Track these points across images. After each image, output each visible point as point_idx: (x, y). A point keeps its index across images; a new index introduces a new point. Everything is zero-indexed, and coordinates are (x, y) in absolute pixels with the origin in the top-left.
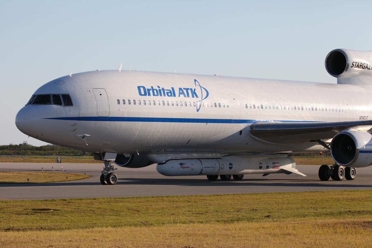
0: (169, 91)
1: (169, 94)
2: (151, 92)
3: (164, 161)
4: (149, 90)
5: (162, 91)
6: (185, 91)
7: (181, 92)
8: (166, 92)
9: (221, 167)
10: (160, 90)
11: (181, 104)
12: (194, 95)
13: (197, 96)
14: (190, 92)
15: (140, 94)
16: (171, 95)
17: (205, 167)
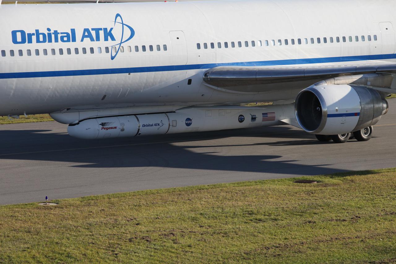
0: (66, 35)
1: (65, 39)
2: (34, 38)
3: (77, 122)
4: (30, 35)
5: (53, 36)
6: (93, 33)
7: (86, 34)
8: (59, 36)
9: (171, 124)
10: (50, 35)
11: (84, 51)
12: (109, 37)
13: (113, 39)
14: (102, 33)
15: (15, 41)
16: (68, 41)
17: (144, 126)
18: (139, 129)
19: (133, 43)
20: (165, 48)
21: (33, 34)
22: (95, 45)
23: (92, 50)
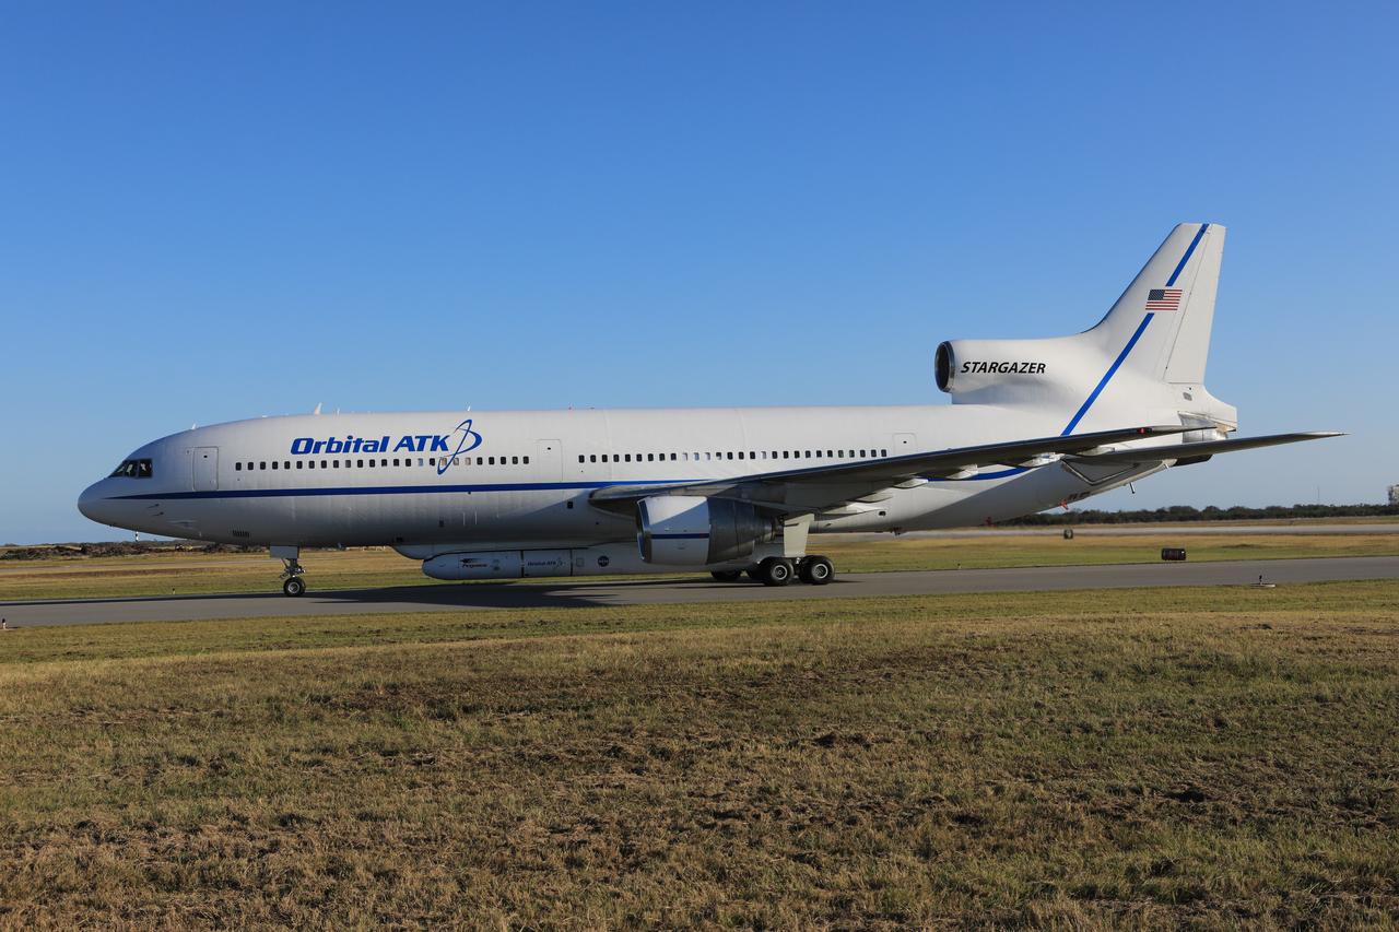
0: (373, 443)
1: (370, 448)
2: (324, 447)
4: (319, 444)
5: (353, 445)
6: (416, 443)
7: (405, 442)
8: (362, 445)
9: (574, 564)
10: (348, 444)
11: (396, 462)
12: (439, 447)
13: (445, 448)
14: (429, 442)
15: (295, 450)
16: (375, 450)
17: (530, 564)
18: (523, 569)
19: (474, 454)
20: (526, 460)
21: (325, 443)
22: (414, 456)
23: (408, 462)
